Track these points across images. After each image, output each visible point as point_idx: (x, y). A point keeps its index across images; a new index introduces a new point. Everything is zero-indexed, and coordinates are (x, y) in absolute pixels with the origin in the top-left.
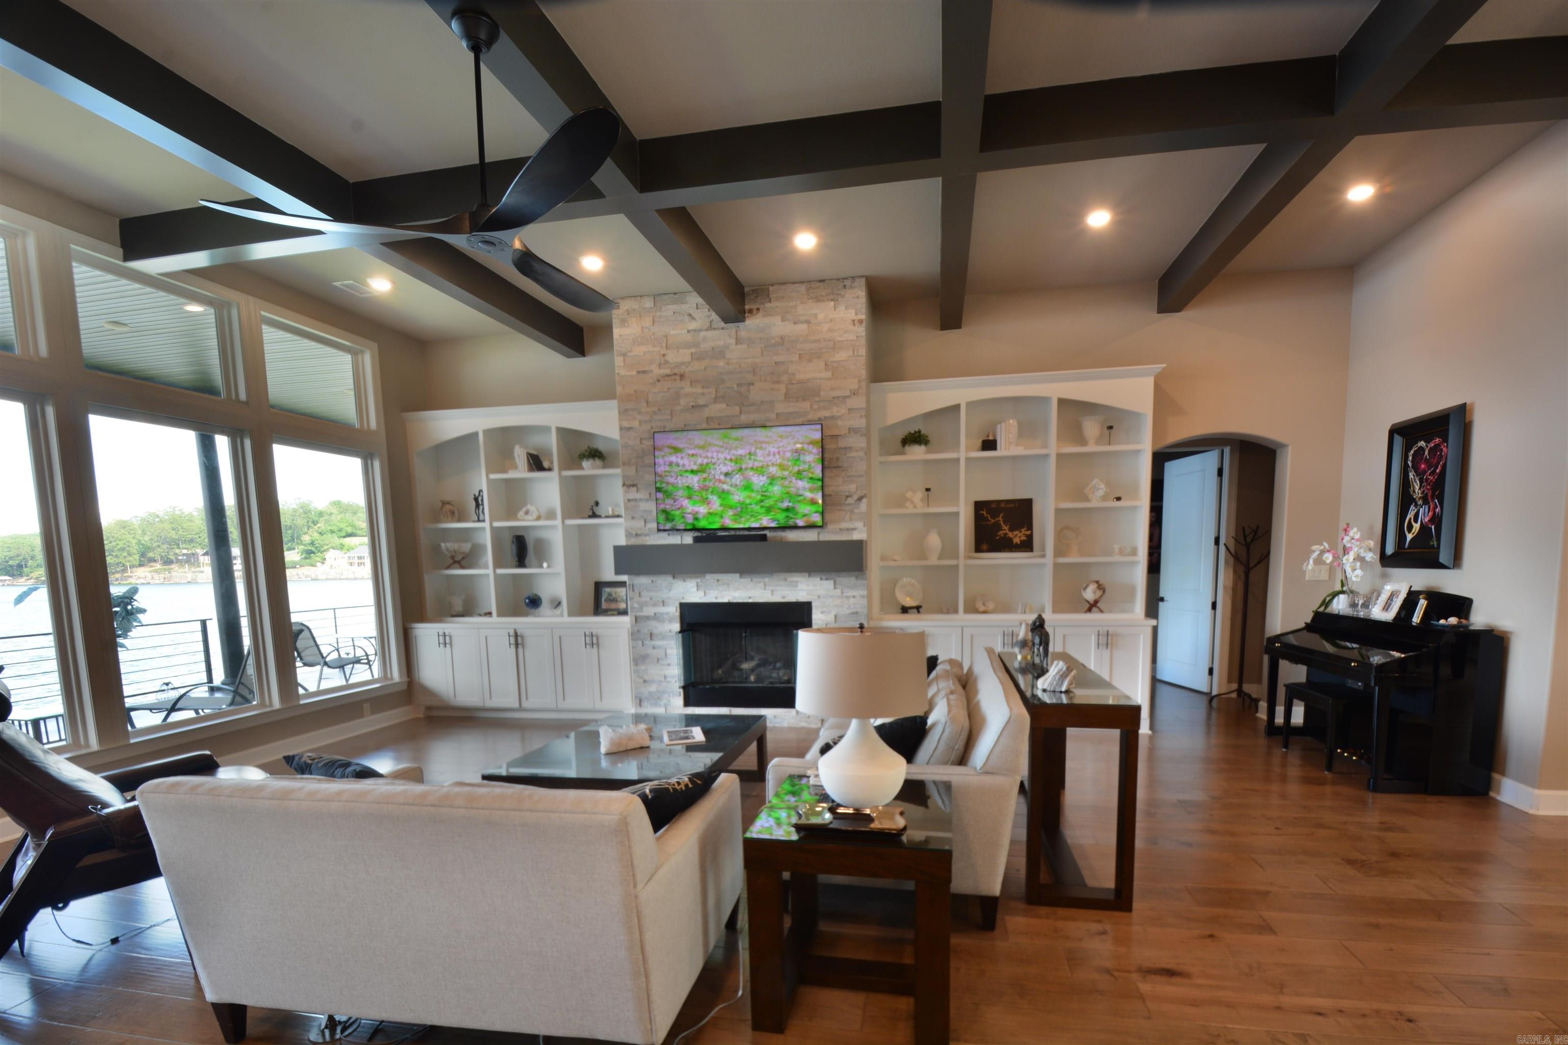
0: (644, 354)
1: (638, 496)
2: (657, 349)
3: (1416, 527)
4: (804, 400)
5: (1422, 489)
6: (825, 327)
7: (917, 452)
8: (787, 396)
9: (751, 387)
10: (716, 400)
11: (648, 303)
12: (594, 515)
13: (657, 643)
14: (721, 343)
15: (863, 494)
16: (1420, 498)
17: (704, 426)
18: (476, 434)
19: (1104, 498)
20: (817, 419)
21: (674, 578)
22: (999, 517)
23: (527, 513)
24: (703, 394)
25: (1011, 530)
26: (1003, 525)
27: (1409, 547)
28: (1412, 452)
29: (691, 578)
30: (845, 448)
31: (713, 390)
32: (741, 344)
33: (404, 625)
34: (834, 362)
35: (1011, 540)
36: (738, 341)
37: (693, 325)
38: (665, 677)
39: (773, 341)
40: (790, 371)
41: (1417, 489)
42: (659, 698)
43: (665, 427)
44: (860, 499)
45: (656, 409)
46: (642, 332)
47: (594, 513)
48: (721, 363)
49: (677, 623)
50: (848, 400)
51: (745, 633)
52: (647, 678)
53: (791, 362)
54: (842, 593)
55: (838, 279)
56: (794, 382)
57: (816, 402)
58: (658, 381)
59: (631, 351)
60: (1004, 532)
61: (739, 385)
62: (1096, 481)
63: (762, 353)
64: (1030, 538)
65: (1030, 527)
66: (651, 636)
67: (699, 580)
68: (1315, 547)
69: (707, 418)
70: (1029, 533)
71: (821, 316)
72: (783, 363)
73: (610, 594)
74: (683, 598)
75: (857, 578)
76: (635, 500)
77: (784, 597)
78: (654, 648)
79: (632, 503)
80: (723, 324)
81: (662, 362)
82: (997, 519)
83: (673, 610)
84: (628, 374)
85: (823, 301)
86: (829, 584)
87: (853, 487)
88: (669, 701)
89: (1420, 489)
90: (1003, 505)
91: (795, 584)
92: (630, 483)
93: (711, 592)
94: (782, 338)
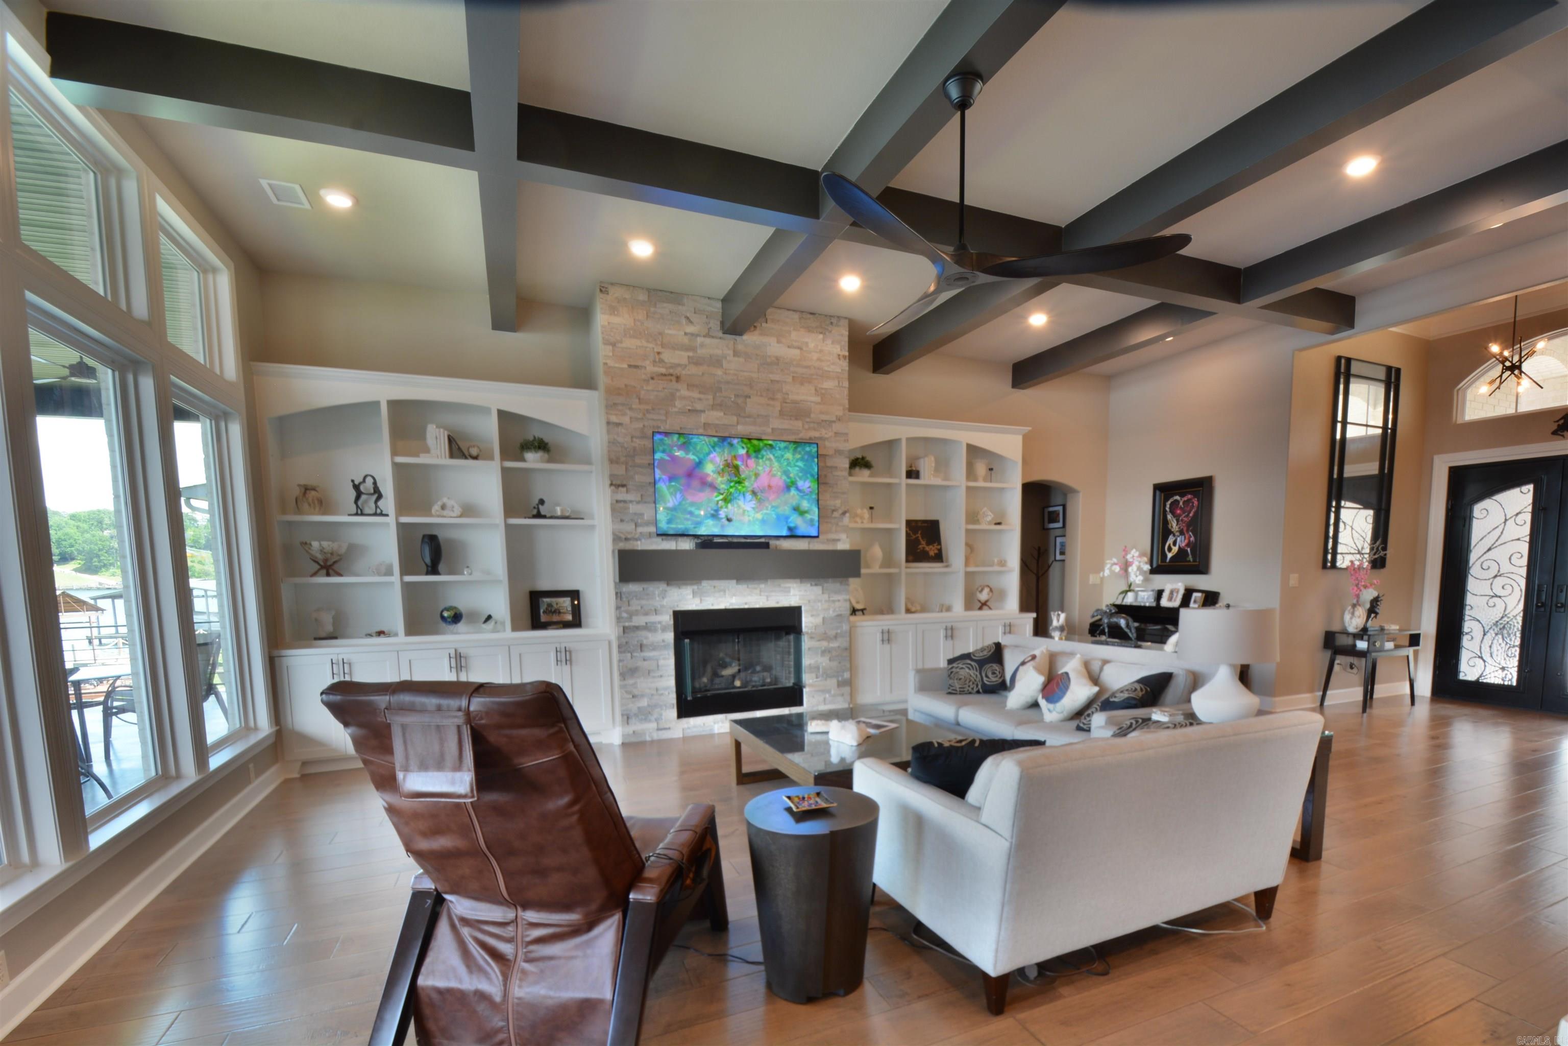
0: (637, 349)
1: (628, 497)
2: (651, 345)
3: (1175, 549)
4: (796, 419)
5: (1179, 526)
6: (815, 356)
7: (863, 475)
8: (782, 414)
9: (748, 400)
10: (714, 407)
11: (642, 296)
12: (539, 515)
13: (647, 654)
14: (719, 352)
15: (846, 509)
16: (1177, 531)
17: (701, 431)
18: (377, 404)
19: (990, 523)
20: (808, 438)
21: (668, 585)
22: (918, 533)
23: (443, 507)
24: (700, 399)
25: (928, 544)
26: (921, 540)
27: (1170, 562)
28: (1169, 502)
29: (686, 584)
30: (831, 467)
31: (711, 397)
32: (739, 356)
33: (269, 652)
34: (822, 389)
35: (927, 553)
36: (736, 354)
37: (690, 329)
38: (657, 690)
39: (769, 360)
40: (784, 390)
41: (1174, 525)
42: (650, 713)
43: (659, 427)
44: (844, 513)
45: (649, 407)
46: (635, 324)
47: (539, 512)
48: (719, 372)
49: (671, 631)
50: (834, 425)
51: (738, 638)
52: (636, 692)
53: (785, 382)
54: (829, 597)
55: (826, 316)
56: (788, 401)
57: (807, 422)
58: (652, 378)
59: (621, 342)
60: (923, 546)
61: (737, 396)
62: (985, 509)
63: (758, 369)
64: (940, 550)
65: (940, 543)
66: (642, 647)
67: (695, 587)
68: (1108, 561)
69: (704, 424)
70: (939, 547)
71: (812, 345)
72: (778, 382)
73: (550, 605)
74: (677, 606)
75: (841, 583)
76: (625, 502)
77: (778, 603)
78: (644, 660)
79: (621, 505)
80: (720, 334)
81: (657, 360)
82: (917, 536)
83: (667, 619)
84: (617, 365)
85: (813, 332)
86: (818, 590)
87: (838, 503)
88: (661, 715)
89: (1177, 525)
90: (920, 524)
91: (787, 591)
92: (619, 482)
93: (707, 599)
94: (778, 359)
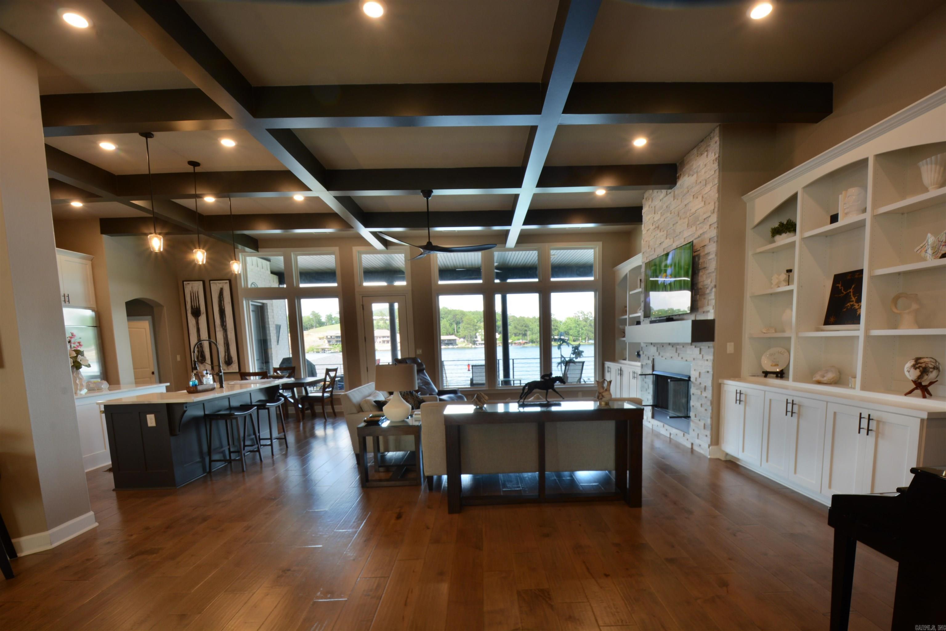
4: (694, 226)
6: (703, 172)
8: (688, 226)
10: (666, 237)
13: (646, 380)
14: (669, 202)
15: (713, 286)
20: (697, 237)
22: (850, 288)
24: (663, 235)
25: (858, 301)
26: (852, 296)
30: (707, 254)
31: (666, 232)
33: (603, 362)
34: (705, 194)
39: (685, 192)
40: (690, 209)
44: (712, 289)
45: (651, 249)
46: (649, 208)
49: (651, 370)
54: (703, 357)
56: (691, 215)
59: (646, 220)
60: (852, 303)
61: (673, 225)
63: (681, 201)
71: (701, 165)
72: (688, 204)
74: (653, 356)
78: (645, 383)
80: (670, 191)
81: (653, 222)
82: (848, 291)
83: (650, 362)
85: (703, 154)
86: (698, 351)
87: (709, 281)
91: (686, 350)
93: (661, 353)
94: (688, 188)
